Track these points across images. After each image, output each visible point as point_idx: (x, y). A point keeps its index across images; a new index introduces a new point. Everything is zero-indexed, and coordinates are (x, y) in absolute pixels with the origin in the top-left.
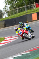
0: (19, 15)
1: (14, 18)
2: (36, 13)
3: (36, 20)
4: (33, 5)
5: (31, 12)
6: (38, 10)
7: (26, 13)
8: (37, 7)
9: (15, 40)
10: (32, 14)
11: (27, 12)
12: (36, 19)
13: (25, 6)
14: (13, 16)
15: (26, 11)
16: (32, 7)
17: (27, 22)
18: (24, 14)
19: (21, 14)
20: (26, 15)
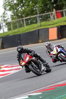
0: (27, 30)
2: (56, 28)
3: (55, 40)
4: (52, 14)
5: (47, 25)
6: (59, 22)
8: (58, 17)
9: (17, 71)
11: (41, 26)
12: (56, 38)
13: (38, 15)
14: (16, 30)
15: (39, 24)
16: (50, 17)
17: (40, 41)
18: (35, 28)
19: (31, 29)
20: (39, 30)
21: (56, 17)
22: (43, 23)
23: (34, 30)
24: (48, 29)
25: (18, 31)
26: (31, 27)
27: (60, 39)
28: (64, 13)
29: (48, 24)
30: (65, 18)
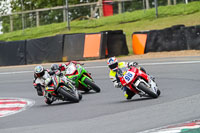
0: (40, 34)
2: (100, 35)
3: (95, 59)
4: (94, 6)
5: (81, 28)
6: (107, 23)
7: (63, 30)
8: (105, 14)
10: (85, 34)
11: (69, 28)
12: (98, 54)
13: (66, 6)
15: (65, 24)
16: (88, 13)
18: (57, 31)
19: (48, 32)
20: (64, 36)
21: (101, 12)
22: (75, 23)
23: (54, 35)
24: (82, 37)
25: (23, 35)
26: (50, 29)
27: (107, 57)
28: (120, 5)
29: (84, 25)
30: (120, 16)
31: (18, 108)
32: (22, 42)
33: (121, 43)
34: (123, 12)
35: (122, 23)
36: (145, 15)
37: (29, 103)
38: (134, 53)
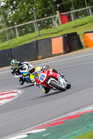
0: (20, 42)
1: (8, 48)
2: (61, 38)
3: (60, 54)
4: (55, 18)
5: (48, 34)
6: (65, 29)
7: (36, 37)
8: (63, 23)
10: (51, 39)
11: (40, 35)
13: (35, 21)
15: (37, 33)
17: (40, 57)
18: (31, 39)
19: (25, 40)
20: (37, 41)
21: (60, 21)
22: (43, 31)
23: (30, 41)
24: (50, 40)
25: (8, 45)
26: (26, 38)
27: (68, 52)
28: (72, 15)
29: (50, 32)
30: (74, 22)
31: (12, 97)
32: (8, 50)
33: (77, 41)
34: (75, 19)
35: (75, 27)
36: (90, 20)
37: (19, 92)
38: (87, 47)
